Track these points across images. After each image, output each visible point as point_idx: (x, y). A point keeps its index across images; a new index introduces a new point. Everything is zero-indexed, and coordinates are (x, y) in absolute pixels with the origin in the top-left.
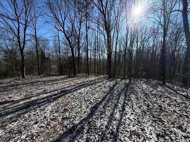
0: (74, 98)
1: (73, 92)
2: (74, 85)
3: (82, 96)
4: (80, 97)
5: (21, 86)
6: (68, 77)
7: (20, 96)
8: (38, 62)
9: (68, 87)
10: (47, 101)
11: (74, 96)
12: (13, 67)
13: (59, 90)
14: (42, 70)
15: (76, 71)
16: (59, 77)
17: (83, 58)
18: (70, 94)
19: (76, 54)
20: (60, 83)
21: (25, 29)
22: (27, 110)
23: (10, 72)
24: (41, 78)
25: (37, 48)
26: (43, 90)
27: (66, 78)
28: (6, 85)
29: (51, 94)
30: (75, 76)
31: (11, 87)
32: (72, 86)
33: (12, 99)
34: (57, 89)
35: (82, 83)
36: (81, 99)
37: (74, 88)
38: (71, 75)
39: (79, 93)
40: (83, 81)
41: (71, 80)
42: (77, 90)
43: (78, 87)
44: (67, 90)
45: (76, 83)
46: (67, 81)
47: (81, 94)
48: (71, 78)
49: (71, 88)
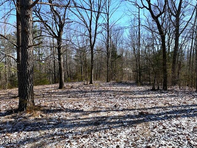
0: (164, 132)
1: (162, 119)
2: (165, 108)
3: (182, 134)
4: (178, 134)
5: (89, 93)
6: (152, 90)
7: (89, 107)
8: (108, 63)
9: (152, 108)
10: (120, 123)
11: (164, 128)
12: (82, 69)
13: (136, 111)
14: (111, 75)
15: (169, 79)
16: (135, 88)
18: (156, 123)
20: (138, 99)
21: (97, 18)
22: (96, 127)
23: (79, 75)
24: (110, 85)
25: (108, 42)
26: (113, 105)
27: (148, 90)
28: (76, 90)
29: (124, 114)
31: (80, 93)
32: (160, 107)
33: (82, 109)
34: (134, 108)
35: (183, 106)
36: (179, 138)
37: (164, 113)
38: (158, 86)
39: (175, 125)
40: (183, 103)
41: (157, 97)
42: (171, 119)
43: (172, 113)
44: (150, 114)
45: (167, 105)
46: (149, 97)
47: (179, 128)
48: (157, 93)
49: (159, 111)
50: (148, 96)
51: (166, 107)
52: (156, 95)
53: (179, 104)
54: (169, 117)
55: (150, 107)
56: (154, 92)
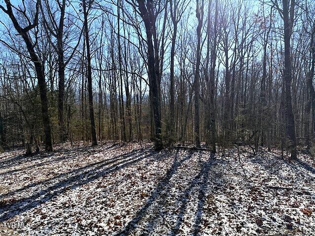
0: (42, 224)
1: (40, 203)
2: (46, 182)
3: (71, 215)
4: (65, 218)
6: (25, 156)
9: (24, 188)
11: (44, 217)
17: (77, 94)
19: (52, 82)
27: (20, 157)
30: (49, 150)
32: (39, 183)
35: (74, 171)
36: (66, 224)
37: (46, 191)
38: (37, 147)
39: (61, 205)
40: (75, 166)
41: (34, 166)
42: (56, 197)
43: (58, 187)
44: (19, 200)
45: (51, 175)
46: (20, 170)
47: (68, 207)
48: (35, 160)
49: (36, 191)
50: (17, 168)
51: (48, 180)
52: (34, 162)
53: (70, 170)
54: (53, 196)
55: (20, 188)
56: (29, 159)
